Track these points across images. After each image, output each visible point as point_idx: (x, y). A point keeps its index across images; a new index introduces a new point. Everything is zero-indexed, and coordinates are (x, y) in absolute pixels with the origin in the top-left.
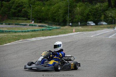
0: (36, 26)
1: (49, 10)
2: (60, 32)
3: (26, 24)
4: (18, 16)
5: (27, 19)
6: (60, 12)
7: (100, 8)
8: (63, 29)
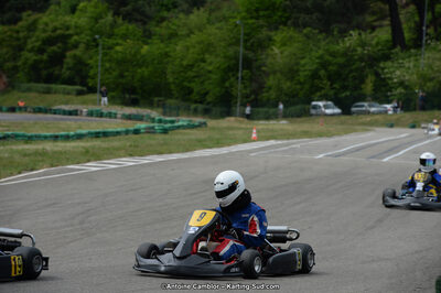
0: (116, 118)
1: (167, 55)
2: (200, 141)
3: (77, 111)
4: (50, 79)
5: (85, 89)
6: (211, 64)
7: (359, 49)
8: (213, 129)
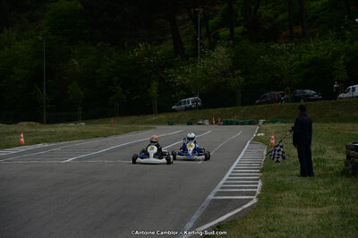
6: (18, 75)
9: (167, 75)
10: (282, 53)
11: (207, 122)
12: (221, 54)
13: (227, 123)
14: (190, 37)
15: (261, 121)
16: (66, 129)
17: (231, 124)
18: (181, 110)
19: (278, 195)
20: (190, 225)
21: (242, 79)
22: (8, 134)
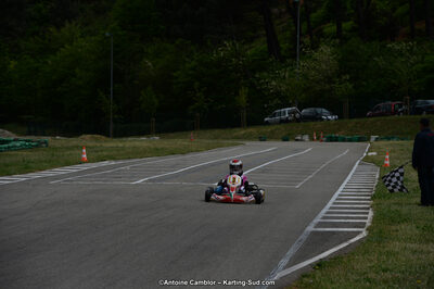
7: (234, 60)
9: (259, 79)
10: (402, 55)
11: (306, 137)
12: (326, 55)
13: (331, 140)
14: (288, 34)
15: (373, 138)
16: (137, 144)
17: (336, 141)
18: (275, 123)
19: (394, 228)
20: (284, 262)
21: (350, 86)
22: (68, 148)
